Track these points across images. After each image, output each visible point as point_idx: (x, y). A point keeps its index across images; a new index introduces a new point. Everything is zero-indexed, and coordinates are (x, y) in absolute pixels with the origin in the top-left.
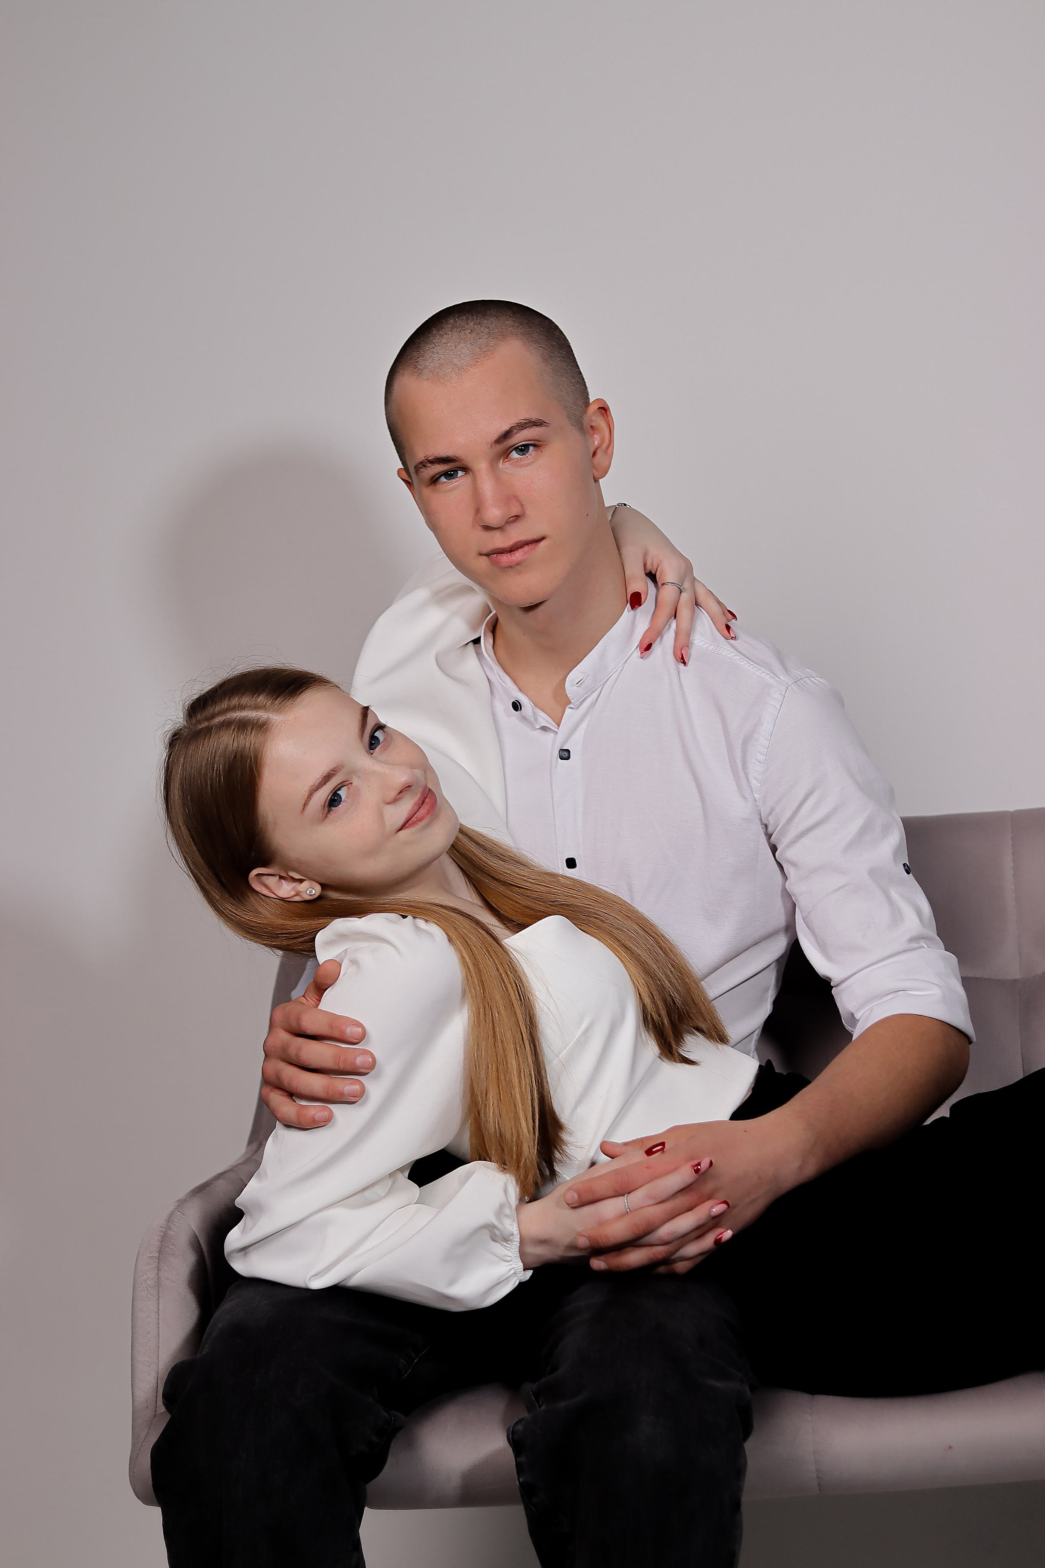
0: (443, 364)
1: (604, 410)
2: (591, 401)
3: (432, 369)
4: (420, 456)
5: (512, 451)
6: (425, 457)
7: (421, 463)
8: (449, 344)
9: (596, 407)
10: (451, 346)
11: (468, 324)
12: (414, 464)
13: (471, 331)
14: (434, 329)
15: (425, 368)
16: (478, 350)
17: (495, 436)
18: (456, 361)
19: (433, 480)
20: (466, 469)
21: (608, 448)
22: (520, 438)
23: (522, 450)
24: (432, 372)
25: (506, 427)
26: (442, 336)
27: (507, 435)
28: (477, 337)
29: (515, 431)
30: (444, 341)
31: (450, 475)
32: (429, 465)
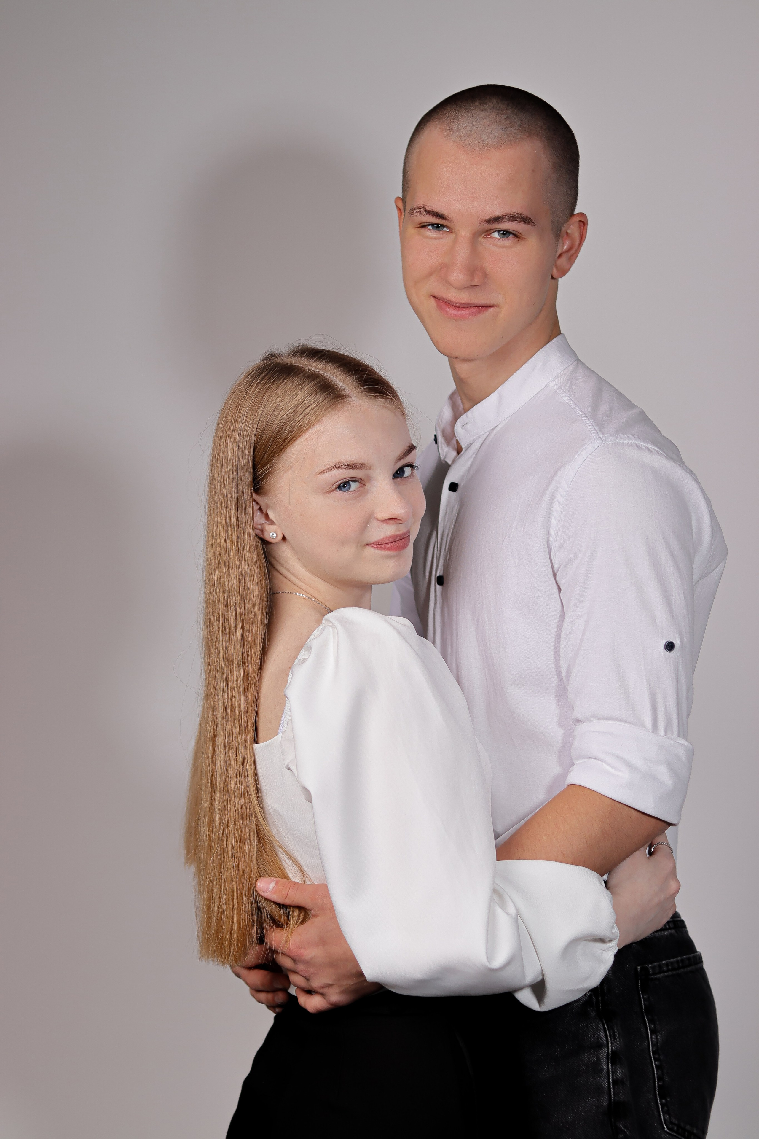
0: (472, 135)
1: (583, 223)
2: (576, 212)
3: (462, 135)
4: (420, 202)
5: (495, 232)
6: (423, 205)
7: (418, 208)
8: (484, 121)
9: (577, 219)
10: (485, 122)
11: (507, 109)
12: (412, 206)
13: (507, 118)
14: (478, 101)
15: (457, 131)
16: (505, 136)
17: (487, 216)
18: (484, 137)
19: (421, 225)
20: (451, 230)
21: (572, 255)
22: (506, 225)
23: (503, 234)
24: (461, 137)
25: (499, 213)
26: (481, 110)
27: (498, 219)
28: (509, 125)
29: (505, 220)
30: (482, 115)
31: (438, 227)
32: (424, 213)
